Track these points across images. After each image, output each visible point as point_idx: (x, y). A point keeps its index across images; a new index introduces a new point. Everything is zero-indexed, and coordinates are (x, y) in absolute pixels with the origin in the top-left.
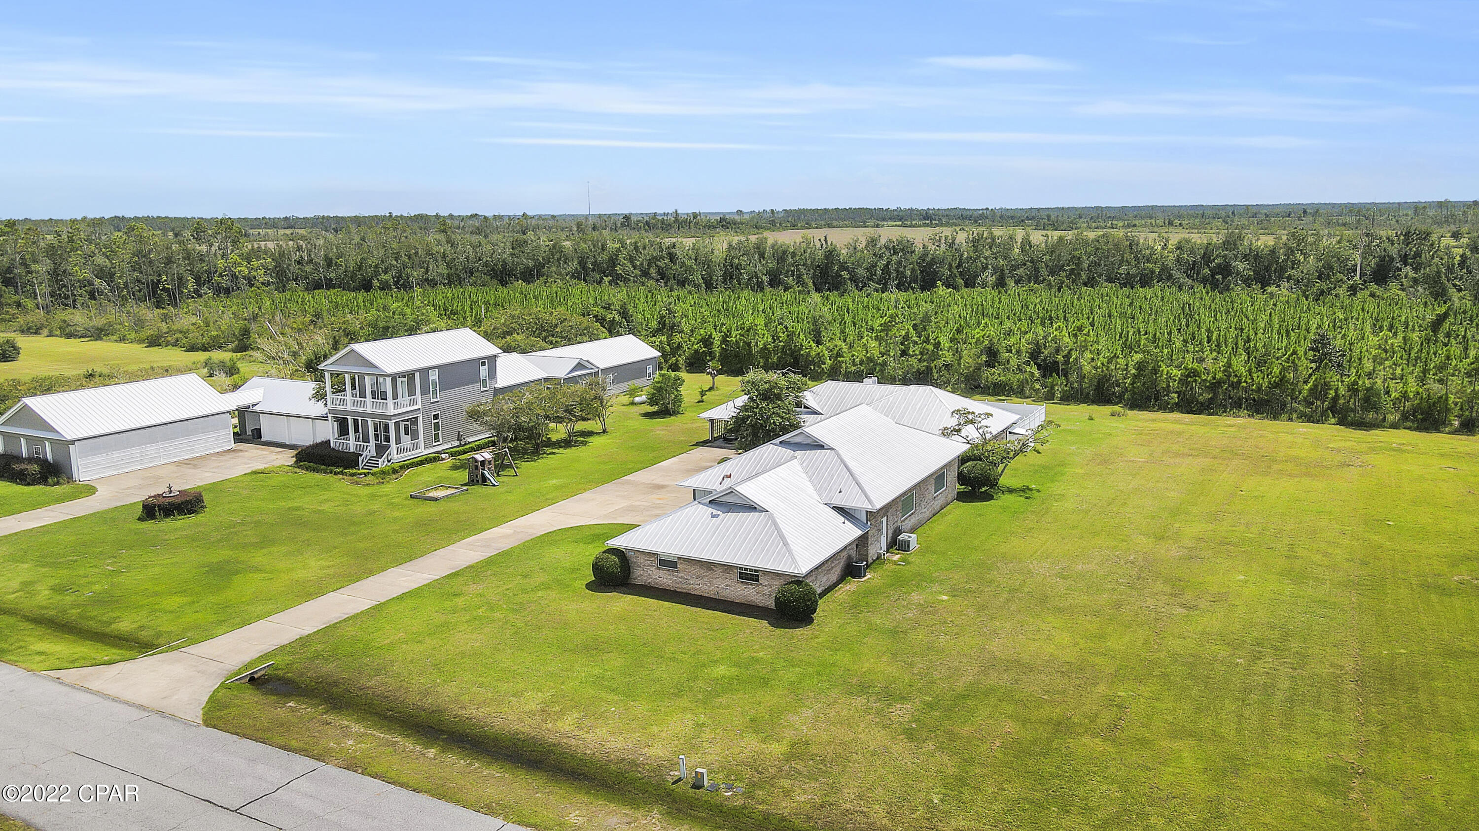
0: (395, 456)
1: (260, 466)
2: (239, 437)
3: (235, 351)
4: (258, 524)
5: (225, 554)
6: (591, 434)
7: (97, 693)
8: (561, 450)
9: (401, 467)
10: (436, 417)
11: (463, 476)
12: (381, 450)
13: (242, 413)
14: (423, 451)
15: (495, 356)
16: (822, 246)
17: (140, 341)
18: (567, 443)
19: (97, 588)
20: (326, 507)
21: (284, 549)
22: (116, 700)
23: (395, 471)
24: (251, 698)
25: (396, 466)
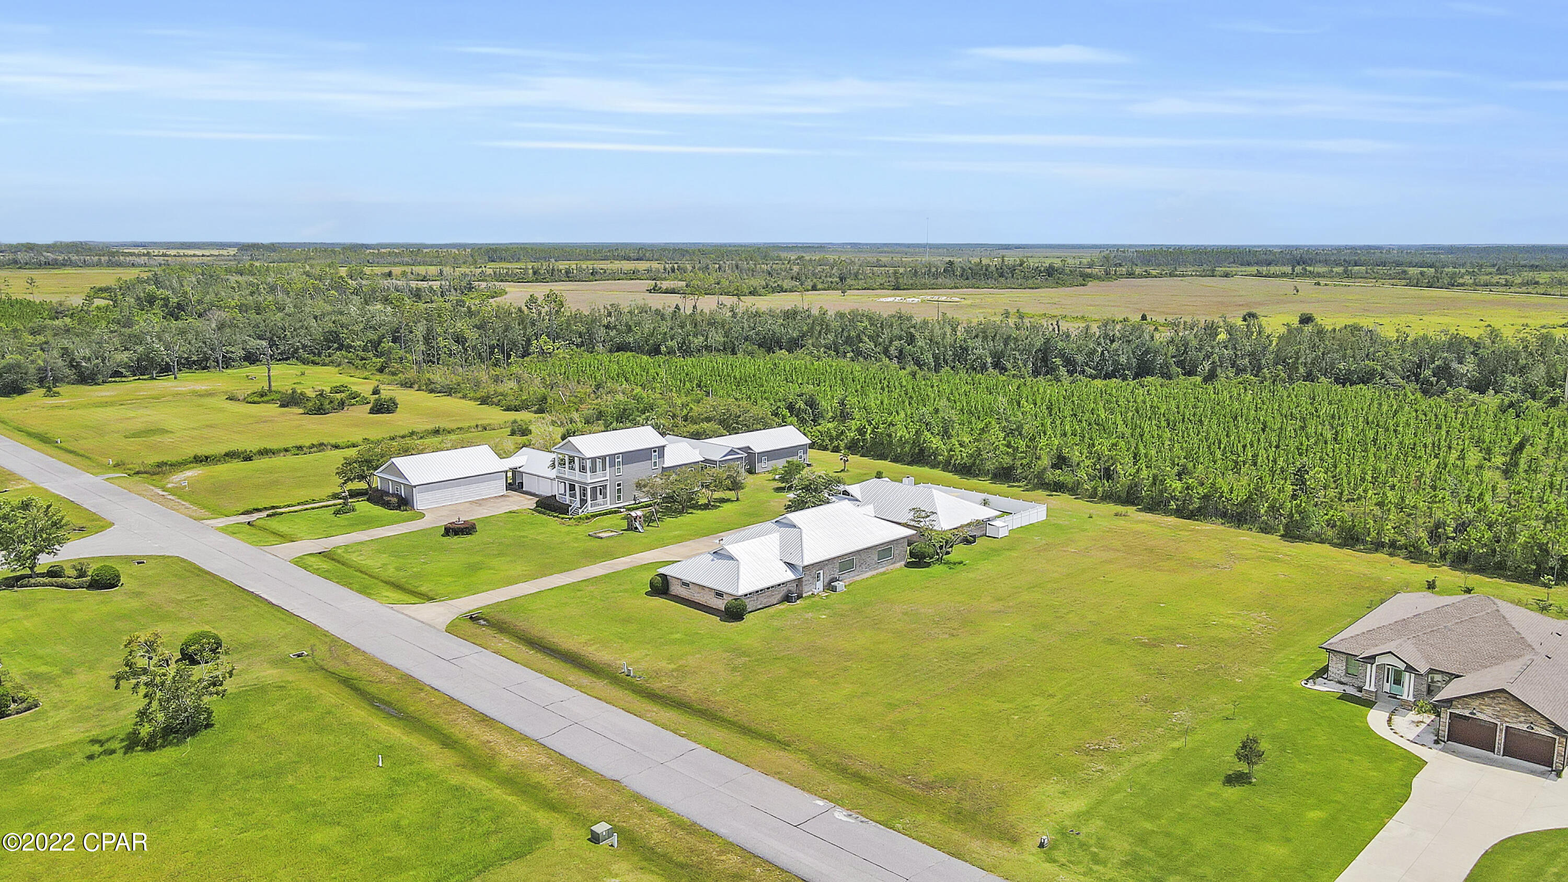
0: (590, 509)
1: (515, 508)
2: (510, 487)
3: (536, 412)
4: (501, 543)
5: (477, 558)
6: (728, 500)
7: (406, 615)
8: (699, 512)
9: (592, 516)
10: (619, 485)
11: (624, 524)
12: (583, 502)
13: (514, 471)
14: (609, 506)
15: (664, 447)
16: (1054, 330)
17: (476, 399)
18: (706, 507)
19: (415, 569)
20: (539, 537)
21: (509, 559)
22: (414, 618)
23: (587, 518)
24: (469, 627)
25: (589, 515)
